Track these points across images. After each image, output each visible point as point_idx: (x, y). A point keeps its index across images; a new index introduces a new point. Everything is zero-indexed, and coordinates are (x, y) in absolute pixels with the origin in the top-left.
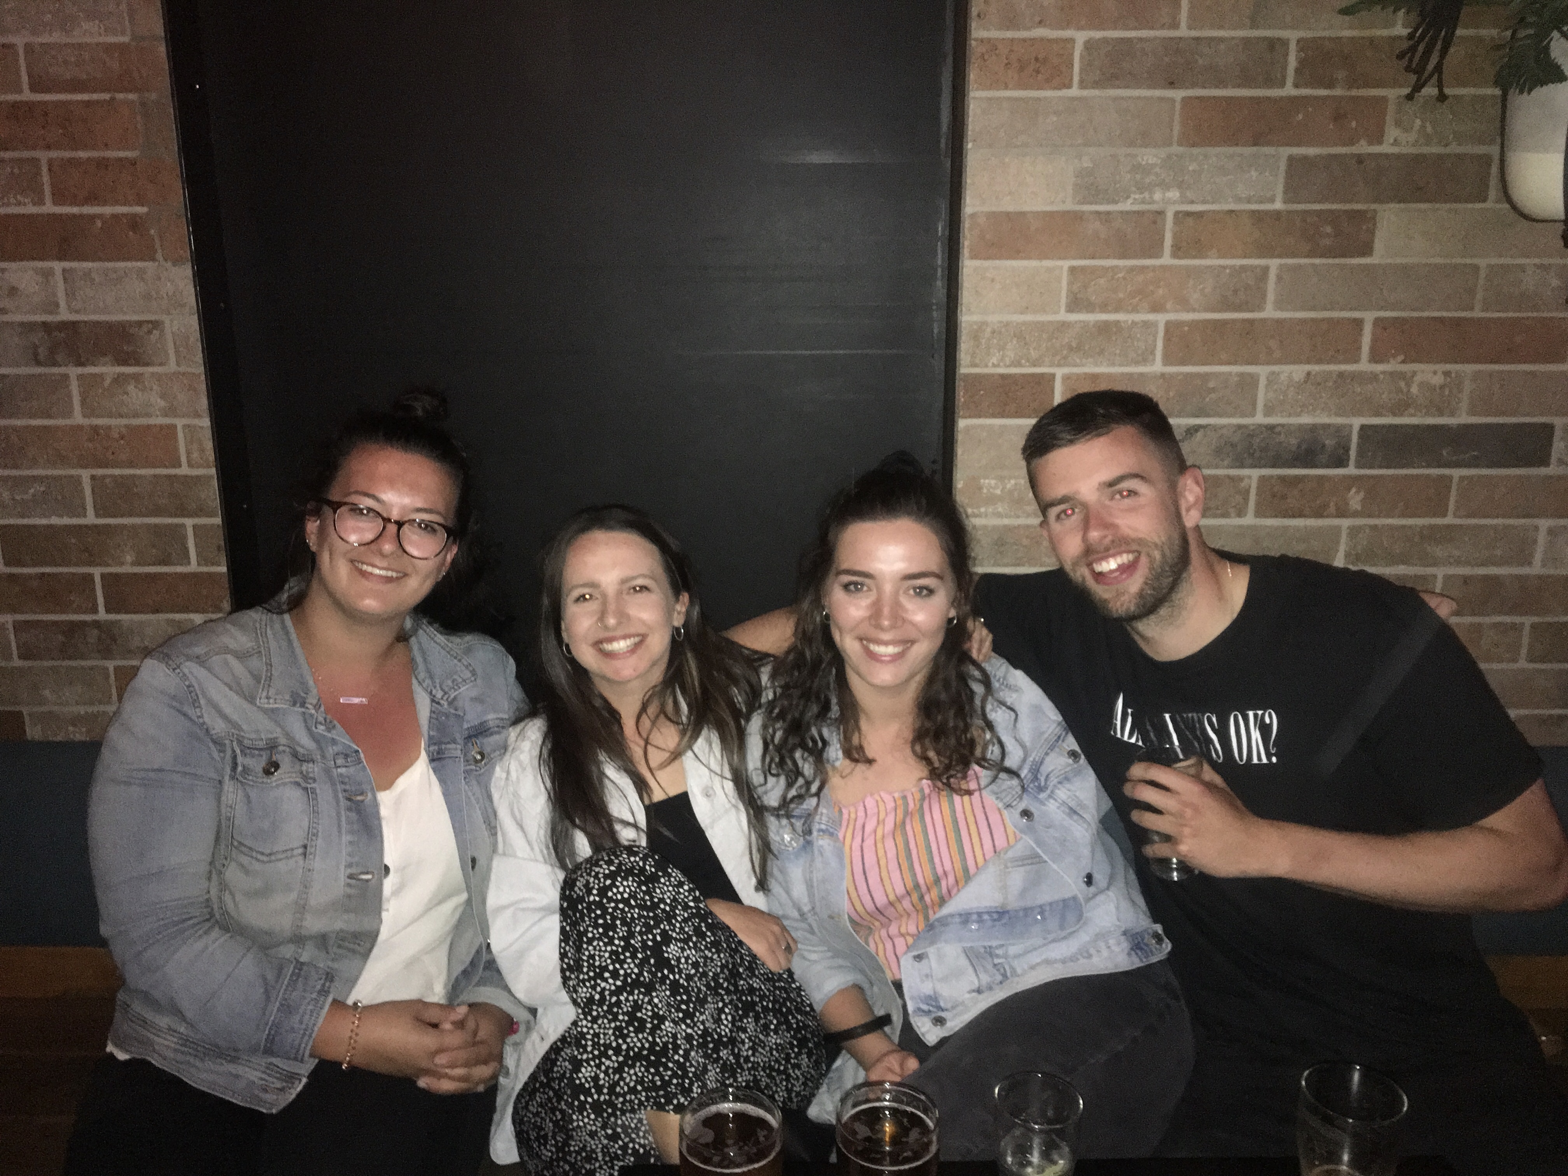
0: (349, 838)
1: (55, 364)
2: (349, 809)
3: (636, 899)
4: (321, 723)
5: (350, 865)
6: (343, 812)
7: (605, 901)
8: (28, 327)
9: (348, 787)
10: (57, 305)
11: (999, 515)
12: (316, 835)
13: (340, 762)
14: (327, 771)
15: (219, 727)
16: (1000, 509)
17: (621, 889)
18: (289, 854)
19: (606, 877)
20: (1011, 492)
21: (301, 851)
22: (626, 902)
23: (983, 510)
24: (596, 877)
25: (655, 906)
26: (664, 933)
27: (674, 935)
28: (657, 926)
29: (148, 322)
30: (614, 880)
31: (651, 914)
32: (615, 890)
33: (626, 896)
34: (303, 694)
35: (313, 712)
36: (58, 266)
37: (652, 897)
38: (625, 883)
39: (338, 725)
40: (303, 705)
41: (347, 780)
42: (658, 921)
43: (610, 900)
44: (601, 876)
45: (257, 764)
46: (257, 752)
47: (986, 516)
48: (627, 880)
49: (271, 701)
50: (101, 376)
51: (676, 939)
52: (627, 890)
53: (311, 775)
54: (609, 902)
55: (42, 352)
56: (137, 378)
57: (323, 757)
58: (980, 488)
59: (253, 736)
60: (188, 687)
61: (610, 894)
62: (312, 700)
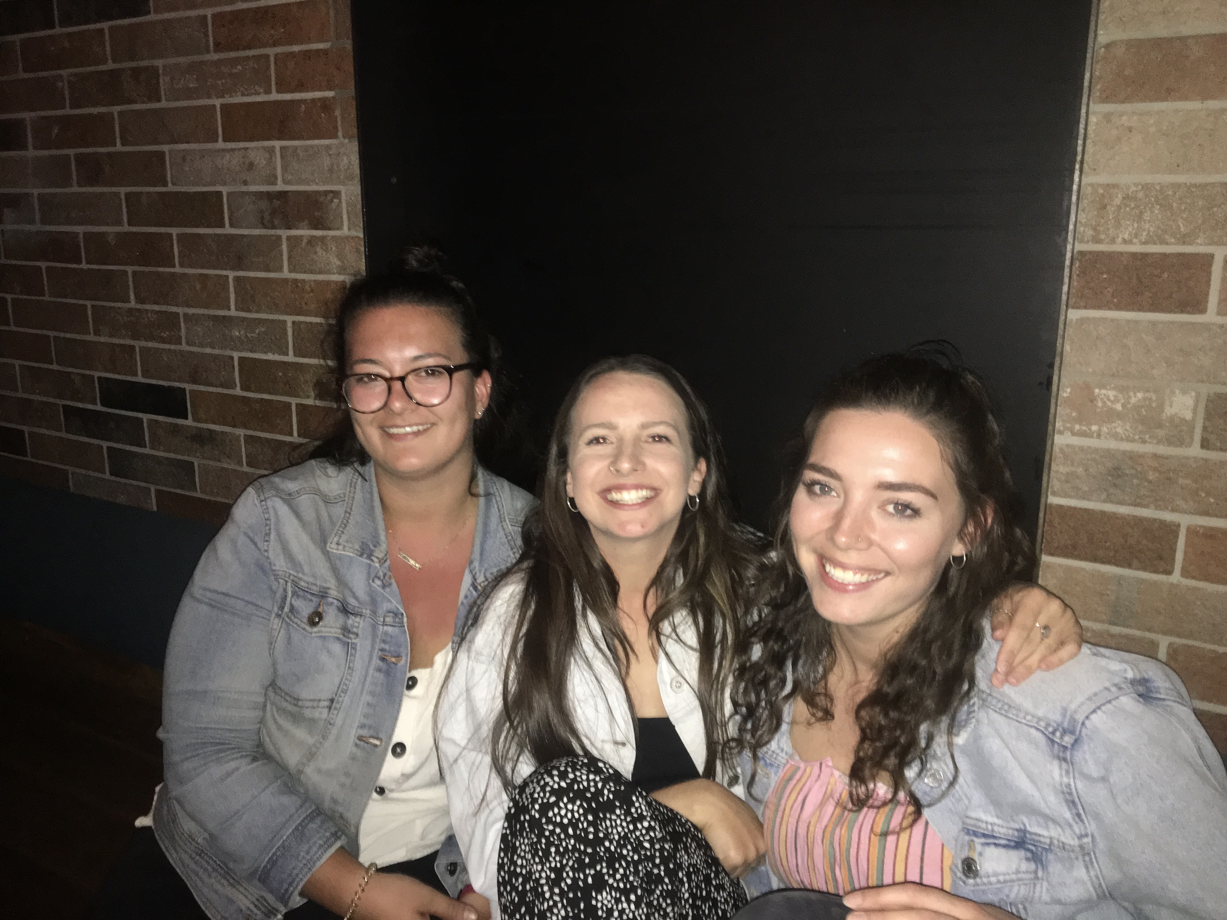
0: (369, 698)
1: (274, 227)
2: (379, 670)
3: (575, 827)
4: (379, 578)
5: (362, 726)
6: (371, 672)
7: (544, 820)
8: (260, 195)
9: (387, 647)
10: (276, 177)
11: (1116, 436)
12: (345, 692)
13: (389, 620)
14: (374, 627)
15: (280, 564)
16: (1119, 430)
17: (563, 812)
18: (315, 704)
19: (553, 792)
20: (1137, 408)
21: (327, 703)
22: (564, 827)
23: (1094, 428)
24: (543, 789)
25: (598, 842)
26: (598, 876)
27: (611, 881)
28: (592, 865)
29: (332, 192)
30: (559, 799)
31: (589, 850)
32: (556, 810)
33: (565, 821)
34: (371, 547)
35: (377, 565)
36: (277, 144)
37: (597, 831)
38: (570, 807)
39: (394, 585)
40: (369, 557)
41: (389, 639)
42: (595, 859)
43: (549, 821)
44: (548, 789)
45: (305, 608)
46: (309, 596)
47: (1099, 436)
48: (574, 804)
49: (341, 547)
50: (301, 237)
51: (611, 887)
52: (569, 815)
53: (355, 630)
54: (547, 823)
55: (267, 216)
56: (323, 239)
57: (374, 612)
58: (1092, 400)
59: (311, 580)
60: (267, 519)
61: (550, 814)
62: (379, 553)
